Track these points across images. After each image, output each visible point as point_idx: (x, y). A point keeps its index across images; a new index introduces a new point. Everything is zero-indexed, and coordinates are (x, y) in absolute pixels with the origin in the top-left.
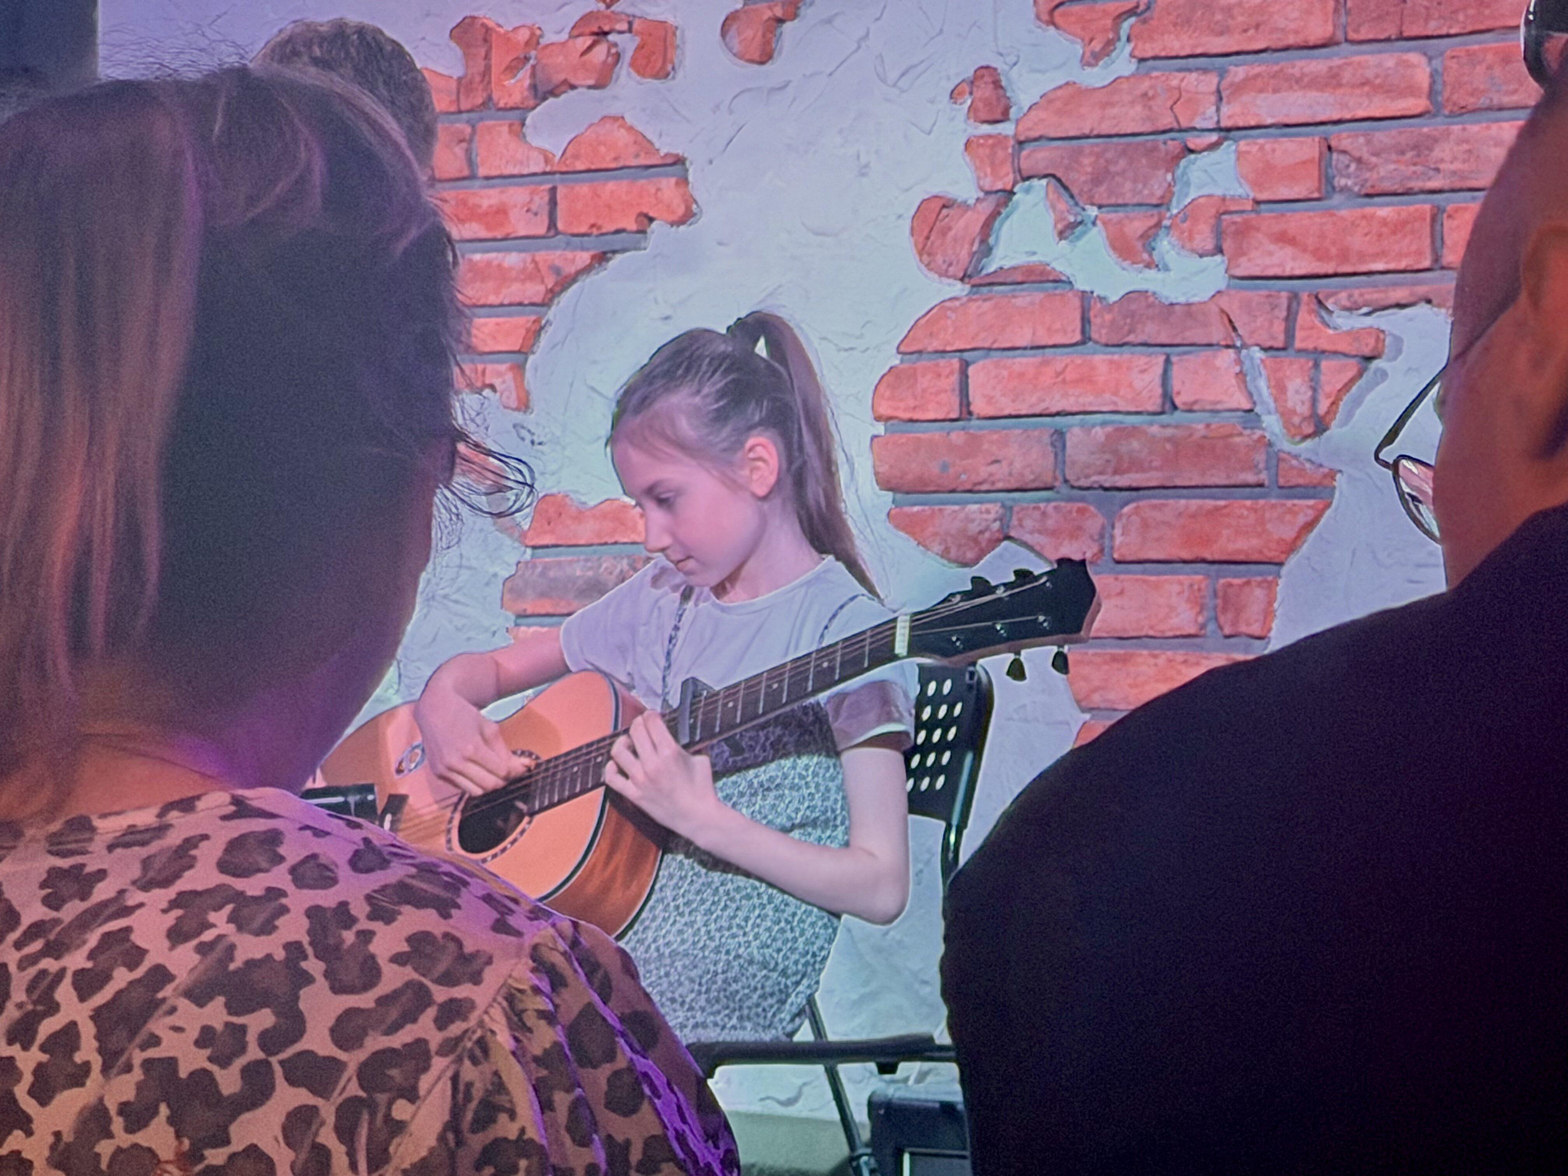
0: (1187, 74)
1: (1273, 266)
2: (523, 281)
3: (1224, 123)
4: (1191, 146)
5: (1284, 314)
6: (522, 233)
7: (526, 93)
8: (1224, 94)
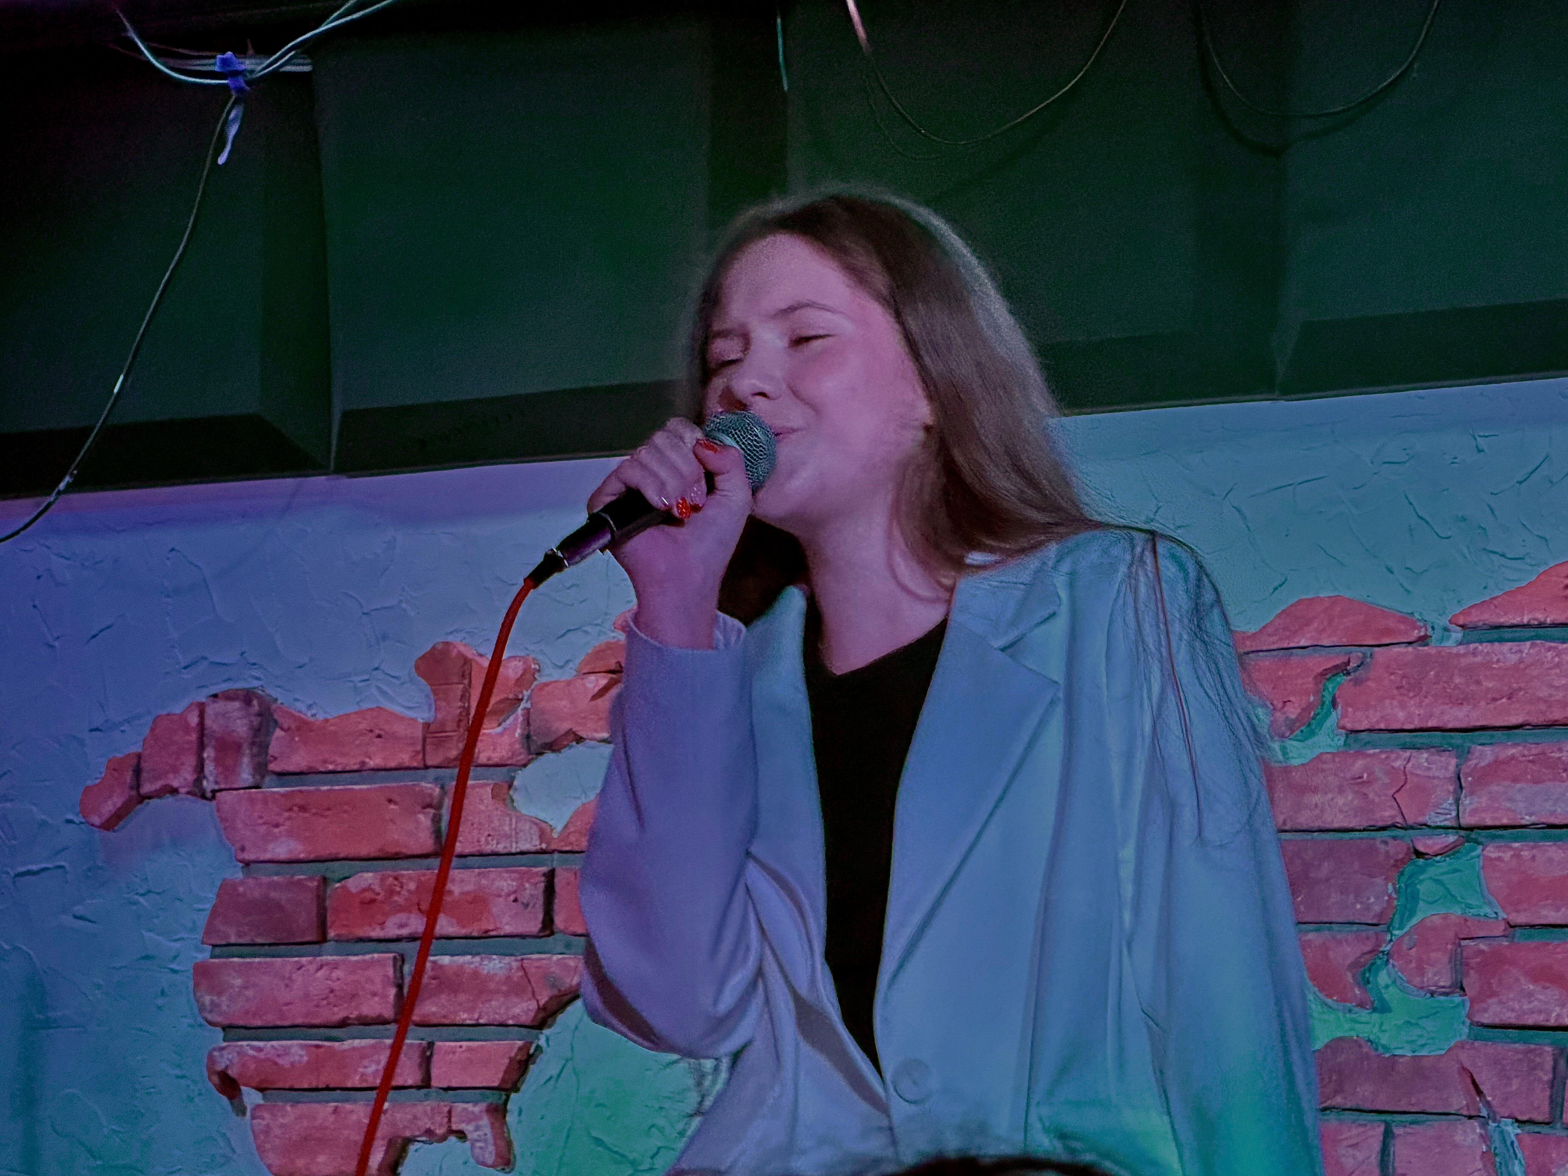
0: (1415, 753)
1: (1532, 1012)
2: (506, 995)
3: (1466, 820)
4: (1421, 849)
5: (1548, 1077)
6: (508, 929)
7: (517, 746)
8: (1466, 781)
